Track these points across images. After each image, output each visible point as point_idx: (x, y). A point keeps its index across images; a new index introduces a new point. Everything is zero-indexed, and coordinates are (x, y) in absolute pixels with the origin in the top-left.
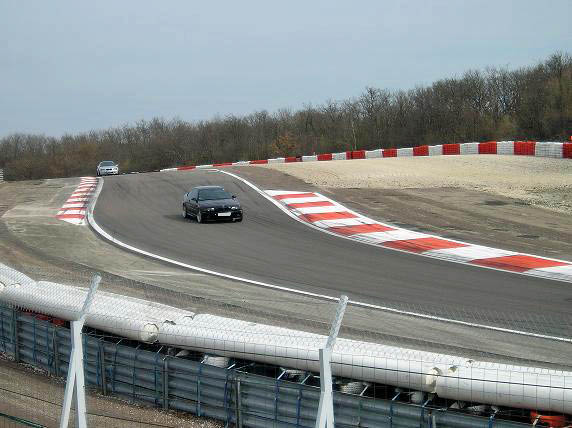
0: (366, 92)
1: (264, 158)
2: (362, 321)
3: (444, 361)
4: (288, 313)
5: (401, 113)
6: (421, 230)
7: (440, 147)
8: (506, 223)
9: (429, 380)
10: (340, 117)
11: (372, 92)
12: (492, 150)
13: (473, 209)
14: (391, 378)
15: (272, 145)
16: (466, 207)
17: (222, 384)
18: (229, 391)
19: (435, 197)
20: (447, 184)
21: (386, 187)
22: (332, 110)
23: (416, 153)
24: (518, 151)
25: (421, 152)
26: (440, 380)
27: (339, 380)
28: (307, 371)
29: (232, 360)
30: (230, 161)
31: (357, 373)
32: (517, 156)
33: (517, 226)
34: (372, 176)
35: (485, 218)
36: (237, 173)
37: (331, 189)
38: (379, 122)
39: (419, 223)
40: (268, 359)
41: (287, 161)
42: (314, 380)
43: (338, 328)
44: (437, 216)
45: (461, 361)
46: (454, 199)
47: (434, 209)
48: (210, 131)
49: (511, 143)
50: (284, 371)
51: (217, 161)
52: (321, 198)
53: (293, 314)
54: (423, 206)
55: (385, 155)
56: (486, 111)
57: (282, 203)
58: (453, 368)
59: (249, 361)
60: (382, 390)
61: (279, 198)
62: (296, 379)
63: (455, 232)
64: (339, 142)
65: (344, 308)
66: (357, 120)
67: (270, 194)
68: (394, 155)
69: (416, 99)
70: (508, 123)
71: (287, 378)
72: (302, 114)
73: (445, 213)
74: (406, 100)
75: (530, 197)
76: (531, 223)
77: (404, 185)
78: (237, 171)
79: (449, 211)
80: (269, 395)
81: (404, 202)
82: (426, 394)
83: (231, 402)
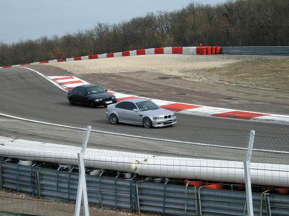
0: (97, 25)
1: (47, 60)
3: (141, 157)
4: (62, 137)
5: (115, 35)
6: (127, 93)
7: (135, 51)
8: (170, 88)
9: (134, 166)
10: (84, 38)
11: (100, 25)
12: (161, 52)
13: (153, 81)
14: (114, 167)
15: (51, 54)
16: (149, 81)
17: (29, 174)
18: (34, 177)
19: (133, 76)
20: (139, 70)
21: (109, 72)
22: (80, 35)
23: (124, 55)
24: (174, 52)
25: (126, 54)
26: (139, 166)
27: (89, 169)
28: (73, 166)
29: (34, 162)
30: (29, 62)
31: (97, 165)
32: (174, 55)
33: (175, 89)
34: (102, 67)
35: (159, 86)
36: (33, 69)
37: (82, 75)
38: (104, 40)
39: (126, 90)
40: (52, 160)
41: (58, 61)
42: (76, 170)
43: (86, 142)
44: (135, 86)
45: (149, 157)
46: (143, 77)
47: (133, 82)
48: (18, 48)
49: (171, 48)
50: (61, 166)
51: (22, 63)
52: (76, 79)
54: (128, 81)
55: (108, 56)
56: (158, 32)
57: (57, 83)
58: (145, 160)
59: (42, 162)
60: (111, 173)
61: (55, 80)
62: (67, 170)
63: (144, 93)
64: (85, 51)
65: (89, 132)
66: (93, 39)
67: (50, 78)
68: (112, 56)
69: (123, 28)
70: (169, 38)
71: (62, 169)
72: (65, 37)
73: (140, 84)
74: (117, 28)
75: (181, 74)
76: (182, 87)
77: (118, 71)
78: (33, 67)
79: (142, 83)
80: (53, 179)
81: (119, 79)
82: (133, 174)
83: (34, 183)
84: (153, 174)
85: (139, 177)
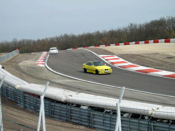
0: (130, 25)
1: (99, 45)
2: (129, 95)
3: (155, 106)
4: (106, 92)
5: (140, 31)
6: (147, 66)
7: (152, 41)
8: (173, 64)
9: (150, 112)
10: (122, 32)
12: (169, 42)
13: (163, 60)
14: (138, 112)
15: (101, 41)
16: (161, 59)
17: (87, 114)
18: (89, 116)
19: (151, 56)
20: (155, 52)
21: (136, 53)
22: (119, 30)
23: (145, 43)
25: (147, 42)
26: (154, 112)
27: (123, 113)
28: (113, 110)
29: (90, 107)
30: (88, 46)
31: (128, 110)
34: (132, 50)
35: (167, 62)
37: (120, 54)
38: (134, 34)
39: (146, 64)
40: (101, 107)
41: (105, 46)
42: (115, 113)
43: (122, 97)
44: (152, 62)
45: (160, 107)
46: (157, 57)
47: (151, 60)
48: (82, 37)
50: (106, 110)
51: (84, 46)
52: (116, 57)
53: (108, 93)
54: (148, 59)
55: (136, 44)
56: (167, 30)
57: (104, 59)
58: (158, 109)
59: (95, 107)
60: (136, 116)
61: (103, 57)
62: (109, 112)
63: (158, 67)
64: (122, 40)
65: (124, 91)
66: (127, 33)
67: (100, 56)
68: (138, 43)
69: (145, 26)
71: (106, 112)
72: (110, 32)
73: (155, 61)
74: (142, 27)
77: (142, 53)
78: (90, 49)
79: (156, 61)
80: (101, 118)
81: (142, 58)
82: (149, 117)
83: (89, 120)
84: (162, 118)
85: (153, 119)
